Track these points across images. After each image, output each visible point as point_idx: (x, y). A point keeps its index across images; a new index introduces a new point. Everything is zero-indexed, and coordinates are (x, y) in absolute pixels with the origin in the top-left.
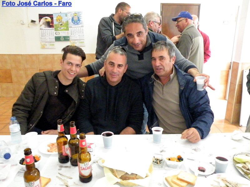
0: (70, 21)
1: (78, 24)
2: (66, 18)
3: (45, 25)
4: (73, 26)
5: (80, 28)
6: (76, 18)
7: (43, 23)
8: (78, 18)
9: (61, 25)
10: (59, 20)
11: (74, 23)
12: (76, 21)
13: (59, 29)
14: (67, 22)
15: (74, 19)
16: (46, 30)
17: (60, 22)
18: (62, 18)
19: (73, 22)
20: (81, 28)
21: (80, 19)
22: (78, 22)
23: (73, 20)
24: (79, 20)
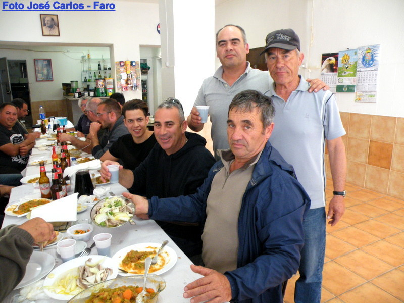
0: (360, 62)
1: (370, 65)
2: (355, 57)
3: (327, 69)
4: (362, 70)
5: (372, 72)
6: (368, 57)
7: (326, 67)
8: (372, 55)
9: (347, 68)
10: (345, 61)
11: (365, 65)
12: (368, 62)
13: (343, 74)
14: (356, 63)
15: (366, 58)
16: (328, 76)
17: (346, 64)
18: (349, 58)
19: (363, 64)
20: (374, 72)
21: (375, 58)
22: (371, 62)
23: (363, 59)
24: (373, 59)
